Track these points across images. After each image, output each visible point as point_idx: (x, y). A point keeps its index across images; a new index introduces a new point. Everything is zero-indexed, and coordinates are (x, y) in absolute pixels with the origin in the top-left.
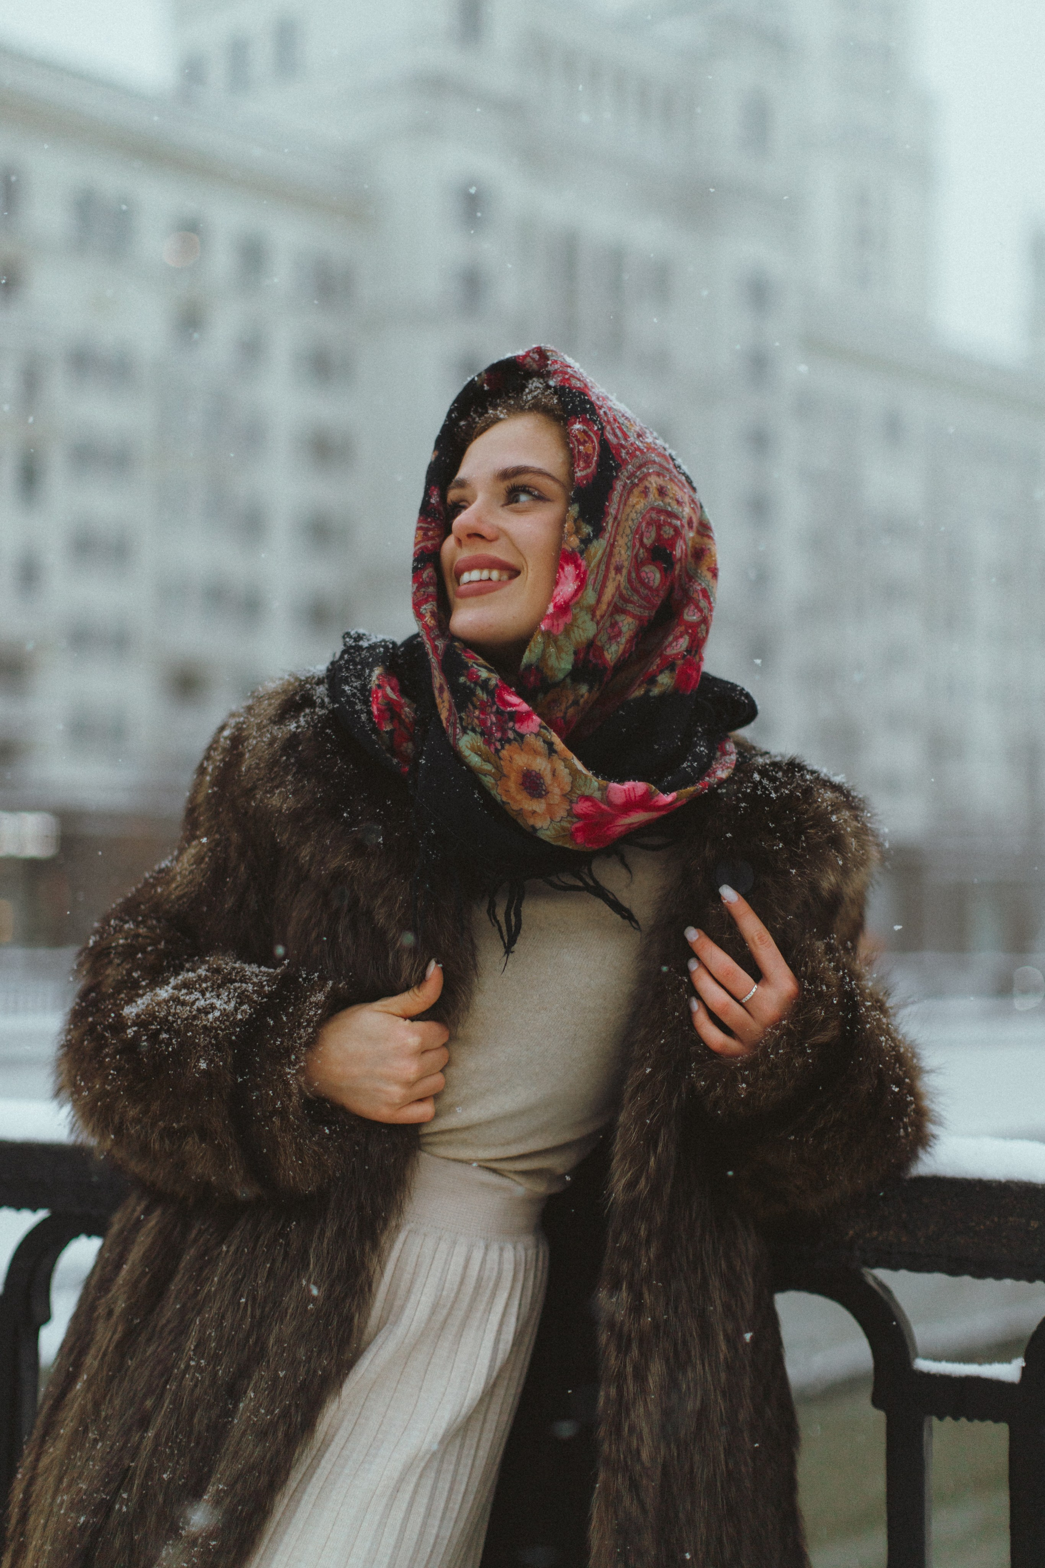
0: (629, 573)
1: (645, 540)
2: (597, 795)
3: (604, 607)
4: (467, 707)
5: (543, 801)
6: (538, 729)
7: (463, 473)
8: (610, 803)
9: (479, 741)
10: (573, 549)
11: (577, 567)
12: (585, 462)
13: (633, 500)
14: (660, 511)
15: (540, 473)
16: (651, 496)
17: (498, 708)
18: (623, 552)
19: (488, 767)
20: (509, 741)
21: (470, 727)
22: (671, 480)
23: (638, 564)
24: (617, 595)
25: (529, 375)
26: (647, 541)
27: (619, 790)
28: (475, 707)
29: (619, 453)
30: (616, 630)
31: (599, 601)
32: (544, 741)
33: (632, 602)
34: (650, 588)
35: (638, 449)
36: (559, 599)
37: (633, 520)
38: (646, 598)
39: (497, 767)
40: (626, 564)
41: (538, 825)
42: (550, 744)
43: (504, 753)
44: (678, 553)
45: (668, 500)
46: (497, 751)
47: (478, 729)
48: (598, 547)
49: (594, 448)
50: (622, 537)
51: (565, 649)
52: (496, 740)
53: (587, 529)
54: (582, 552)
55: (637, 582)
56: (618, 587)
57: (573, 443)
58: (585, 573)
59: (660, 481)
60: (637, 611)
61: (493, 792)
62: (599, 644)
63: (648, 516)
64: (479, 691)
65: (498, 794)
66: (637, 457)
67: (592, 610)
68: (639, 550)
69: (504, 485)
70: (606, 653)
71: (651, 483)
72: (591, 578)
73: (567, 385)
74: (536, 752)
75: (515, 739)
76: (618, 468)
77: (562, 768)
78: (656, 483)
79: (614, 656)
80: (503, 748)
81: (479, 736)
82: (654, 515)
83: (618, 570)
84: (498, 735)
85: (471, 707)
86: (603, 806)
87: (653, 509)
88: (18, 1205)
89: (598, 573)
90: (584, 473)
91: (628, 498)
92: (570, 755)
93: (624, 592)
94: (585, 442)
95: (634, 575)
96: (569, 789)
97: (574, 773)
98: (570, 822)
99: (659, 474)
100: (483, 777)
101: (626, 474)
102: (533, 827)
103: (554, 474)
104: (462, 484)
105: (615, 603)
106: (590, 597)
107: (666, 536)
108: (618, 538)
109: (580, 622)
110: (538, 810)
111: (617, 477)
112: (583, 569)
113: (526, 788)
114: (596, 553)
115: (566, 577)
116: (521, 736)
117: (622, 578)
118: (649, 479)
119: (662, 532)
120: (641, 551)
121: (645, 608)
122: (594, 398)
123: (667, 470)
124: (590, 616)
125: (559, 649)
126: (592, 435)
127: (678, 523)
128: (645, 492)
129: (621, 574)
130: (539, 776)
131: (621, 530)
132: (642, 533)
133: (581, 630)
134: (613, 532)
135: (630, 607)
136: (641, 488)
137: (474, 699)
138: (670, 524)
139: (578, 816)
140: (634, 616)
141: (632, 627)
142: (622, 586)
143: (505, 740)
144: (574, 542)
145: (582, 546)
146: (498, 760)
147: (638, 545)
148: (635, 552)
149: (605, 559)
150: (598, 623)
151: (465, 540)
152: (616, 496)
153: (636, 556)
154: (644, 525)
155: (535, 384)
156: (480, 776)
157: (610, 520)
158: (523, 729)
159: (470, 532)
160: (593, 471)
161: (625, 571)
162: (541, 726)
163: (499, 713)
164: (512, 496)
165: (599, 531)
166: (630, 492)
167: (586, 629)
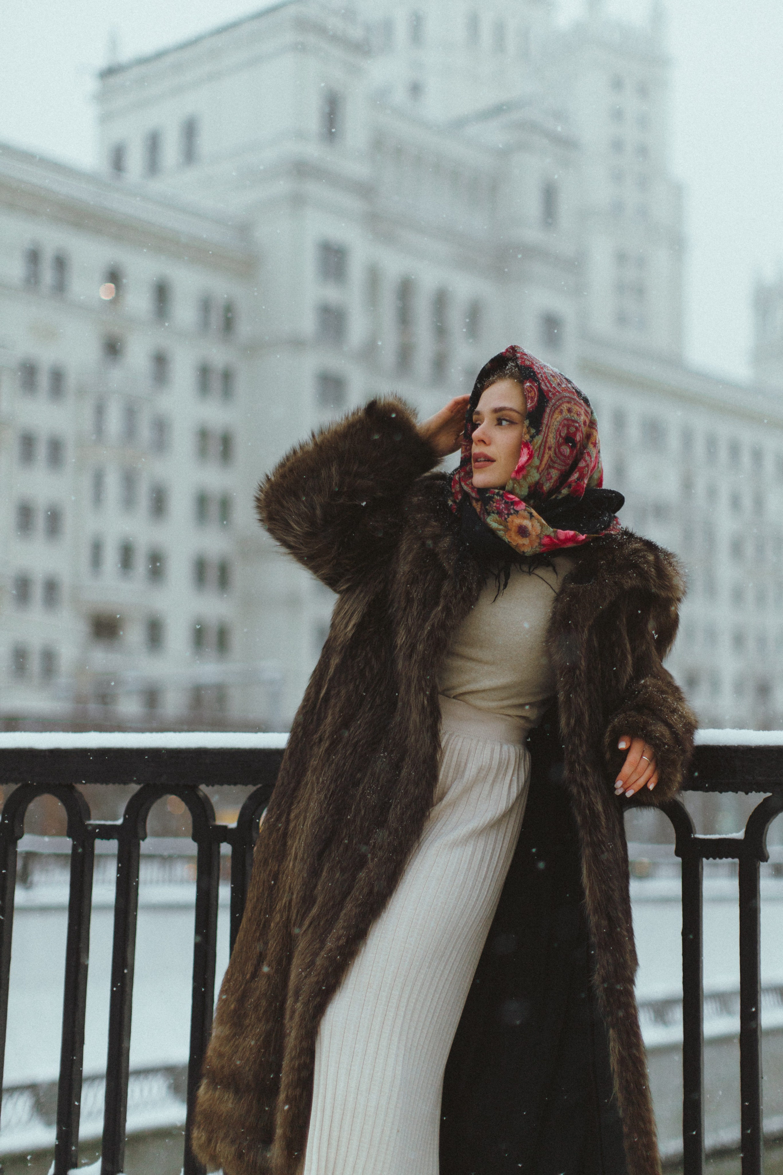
0: (555, 450)
1: (562, 434)
2: (552, 535)
3: (543, 466)
4: (489, 503)
5: (527, 539)
6: (525, 507)
7: (479, 408)
8: (558, 539)
9: (496, 516)
10: (527, 441)
11: (529, 449)
12: (531, 400)
13: (555, 416)
14: (567, 420)
16: (564, 414)
17: (505, 501)
18: (552, 440)
19: (501, 527)
20: (511, 514)
21: (491, 511)
22: (575, 404)
23: (559, 446)
24: (550, 460)
25: (509, 359)
26: (563, 435)
27: (562, 533)
28: (494, 502)
29: (548, 394)
30: (549, 476)
31: (541, 463)
32: (528, 513)
33: (557, 463)
34: (565, 456)
35: (558, 392)
36: (520, 464)
37: (556, 426)
38: (564, 462)
39: (506, 526)
40: (553, 446)
41: (526, 551)
42: (531, 515)
43: (509, 519)
44: (578, 438)
45: (572, 414)
46: (506, 519)
47: (496, 512)
48: (539, 439)
49: (535, 394)
50: (551, 433)
51: (524, 486)
52: (505, 514)
53: (533, 431)
54: (531, 442)
55: (558, 453)
56: (550, 457)
57: (526, 392)
58: (532, 451)
59: (569, 405)
60: (559, 467)
61: (504, 538)
62: (541, 482)
63: (563, 423)
64: (496, 497)
65: (506, 539)
66: (557, 395)
67: (538, 468)
68: (559, 439)
70: (544, 487)
71: (564, 407)
72: (536, 454)
73: (523, 365)
74: (524, 518)
75: (514, 513)
76: (547, 402)
77: (537, 523)
78: (566, 406)
79: (548, 488)
80: (508, 517)
81: (496, 515)
82: (566, 422)
83: (550, 449)
84: (506, 512)
85: (492, 503)
86: (555, 540)
87: (565, 419)
88: (245, 784)
89: (540, 451)
90: (531, 405)
91: (553, 415)
92: (540, 518)
93: (553, 458)
94: (531, 391)
95: (557, 450)
96: (540, 532)
97: (542, 525)
98: (539, 548)
99: (568, 402)
100: (499, 532)
101: (551, 404)
102: (523, 552)
104: (478, 413)
105: (549, 464)
106: (536, 461)
107: (571, 432)
108: (549, 434)
109: (531, 473)
110: (525, 543)
111: (547, 406)
112: (531, 450)
113: (519, 534)
114: (537, 443)
115: (524, 454)
116: (517, 512)
117: (552, 453)
118: (563, 405)
119: (570, 430)
120: (560, 439)
121: (563, 465)
122: (536, 369)
123: (573, 399)
124: (536, 471)
125: (521, 486)
126: (534, 388)
127: (577, 425)
128: (561, 412)
129: (551, 450)
130: (526, 527)
131: (550, 430)
132: (560, 431)
133: (532, 478)
134: (546, 431)
135: (556, 465)
136: (558, 410)
137: (494, 500)
138: (573, 426)
139: (544, 545)
140: (558, 469)
141: (557, 475)
142: (552, 456)
143: (509, 514)
144: (527, 437)
145: (531, 439)
146: (506, 523)
147: (558, 437)
148: (557, 440)
149: (543, 444)
150: (540, 474)
152: (546, 416)
153: (558, 441)
154: (561, 427)
155: (511, 364)
156: (497, 531)
157: (544, 426)
158: (517, 508)
160: (535, 405)
161: (553, 449)
162: (526, 506)
163: (506, 503)
165: (538, 432)
166: (554, 412)
167: (535, 476)
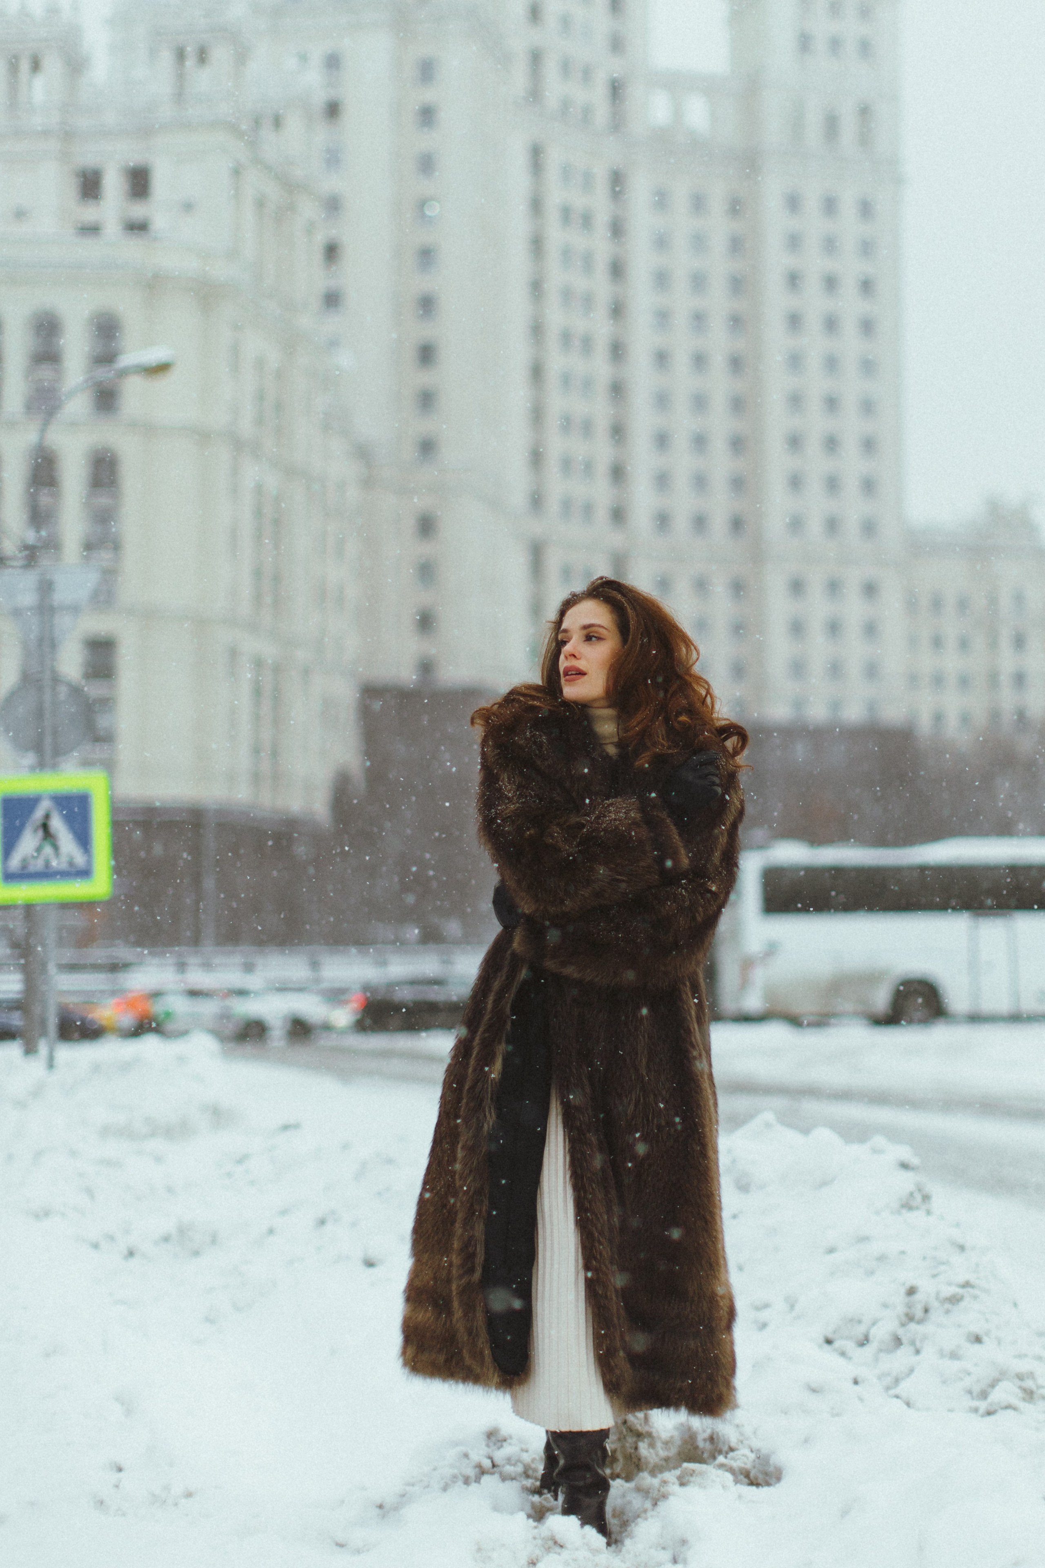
15: (600, 626)
69: (585, 632)
103: (605, 627)
151: (569, 657)
159: (570, 654)
164: (588, 638)
